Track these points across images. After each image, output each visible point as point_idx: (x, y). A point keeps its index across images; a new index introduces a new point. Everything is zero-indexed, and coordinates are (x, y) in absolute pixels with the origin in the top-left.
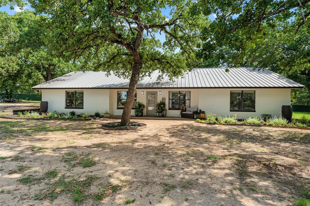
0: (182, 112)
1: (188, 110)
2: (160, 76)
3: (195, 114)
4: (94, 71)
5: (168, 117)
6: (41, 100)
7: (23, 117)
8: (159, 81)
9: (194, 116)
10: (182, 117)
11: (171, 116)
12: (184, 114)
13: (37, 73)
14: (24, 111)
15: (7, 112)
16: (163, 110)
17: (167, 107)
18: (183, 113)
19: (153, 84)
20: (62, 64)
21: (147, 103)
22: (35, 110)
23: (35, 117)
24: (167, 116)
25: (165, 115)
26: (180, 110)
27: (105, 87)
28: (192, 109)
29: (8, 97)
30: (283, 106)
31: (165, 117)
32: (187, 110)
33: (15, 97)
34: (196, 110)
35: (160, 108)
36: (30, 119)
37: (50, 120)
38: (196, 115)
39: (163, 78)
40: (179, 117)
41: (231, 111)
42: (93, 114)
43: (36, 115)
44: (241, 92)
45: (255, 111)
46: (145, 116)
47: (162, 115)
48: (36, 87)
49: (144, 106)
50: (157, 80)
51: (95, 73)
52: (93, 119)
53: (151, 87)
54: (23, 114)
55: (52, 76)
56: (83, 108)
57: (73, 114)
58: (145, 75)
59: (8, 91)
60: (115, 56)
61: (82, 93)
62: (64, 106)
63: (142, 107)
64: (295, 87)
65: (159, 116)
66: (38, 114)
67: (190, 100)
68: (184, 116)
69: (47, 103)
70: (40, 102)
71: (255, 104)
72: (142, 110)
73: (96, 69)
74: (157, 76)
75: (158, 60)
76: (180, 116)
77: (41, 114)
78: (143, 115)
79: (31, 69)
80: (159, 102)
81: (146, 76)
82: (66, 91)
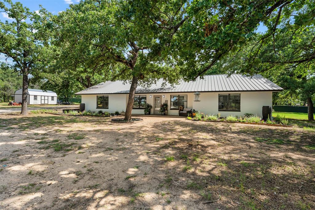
0: (179, 111)
1: (184, 110)
2: (163, 83)
4: (112, 81)
5: (169, 115)
6: (80, 102)
7: (67, 114)
8: (163, 87)
10: (180, 115)
11: (172, 115)
12: (181, 113)
13: (78, 83)
14: (69, 110)
15: (59, 111)
16: (164, 110)
17: (169, 108)
19: (158, 89)
20: (95, 76)
21: (154, 105)
22: (75, 110)
23: (74, 114)
25: (166, 114)
27: (122, 92)
28: (188, 109)
29: (66, 100)
30: (263, 106)
31: (167, 115)
33: (70, 101)
34: (190, 110)
35: (163, 108)
36: (71, 115)
37: (83, 116)
38: (189, 113)
39: (166, 85)
40: (177, 116)
41: (219, 111)
42: (114, 113)
43: (76, 113)
44: (228, 95)
45: (240, 111)
46: (152, 115)
47: (164, 114)
48: (77, 93)
49: (151, 106)
50: (162, 87)
51: (113, 82)
52: (112, 116)
53: (155, 92)
54: (68, 112)
55: (91, 85)
56: (108, 109)
57: (100, 112)
58: (152, 82)
59: (66, 96)
60: (124, 70)
61: (108, 98)
62: (96, 107)
63: (150, 107)
64: (274, 90)
65: (162, 115)
66: (77, 112)
67: (187, 102)
68: (181, 115)
69: (84, 104)
70: (80, 104)
71: (240, 105)
72: (150, 110)
73: (113, 80)
74: (161, 84)
75: (156, 71)
77: (79, 112)
78: (151, 114)
79: (74, 81)
80: (163, 104)
81: (153, 84)
82: (97, 96)
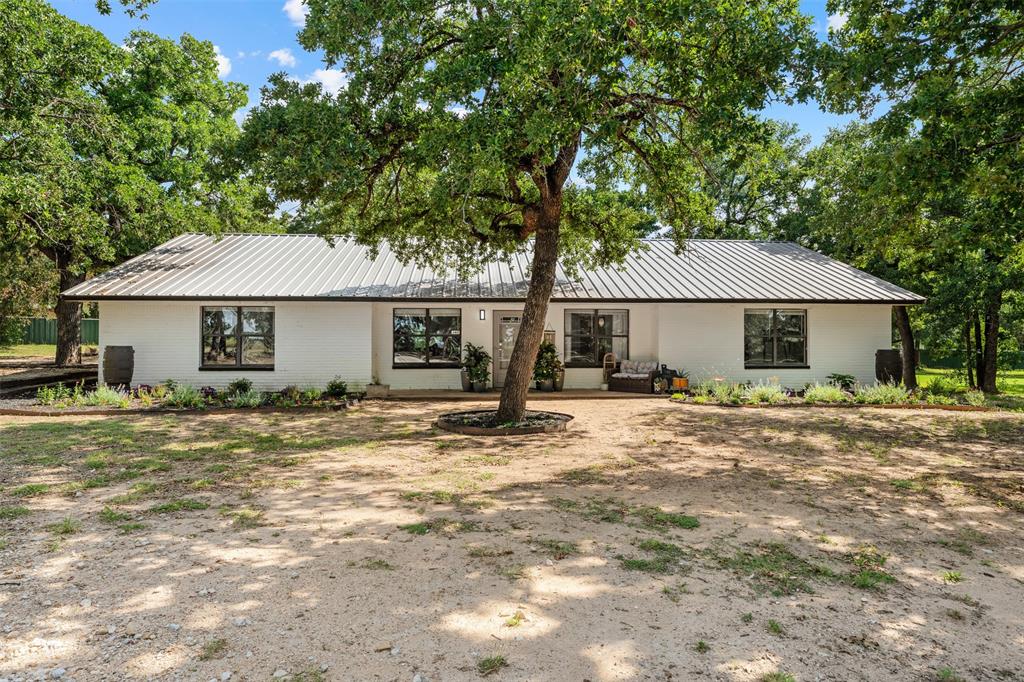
0: (607, 373)
1: (626, 368)
3: (657, 379)
5: (567, 390)
9: (653, 386)
10: (610, 390)
11: (574, 387)
12: (618, 378)
17: (560, 360)
18: (614, 376)
21: (494, 347)
24: (565, 387)
25: (558, 385)
26: (602, 367)
28: (642, 365)
30: (879, 351)
31: (561, 389)
32: (622, 367)
34: (655, 366)
35: (543, 363)
38: (661, 381)
40: (600, 390)
41: (746, 368)
45: (809, 367)
47: (550, 386)
49: (486, 356)
56: (271, 368)
62: (197, 363)
67: (627, 336)
69: (129, 350)
71: (806, 346)
76: (605, 387)
78: (486, 387)
82: (203, 308)
